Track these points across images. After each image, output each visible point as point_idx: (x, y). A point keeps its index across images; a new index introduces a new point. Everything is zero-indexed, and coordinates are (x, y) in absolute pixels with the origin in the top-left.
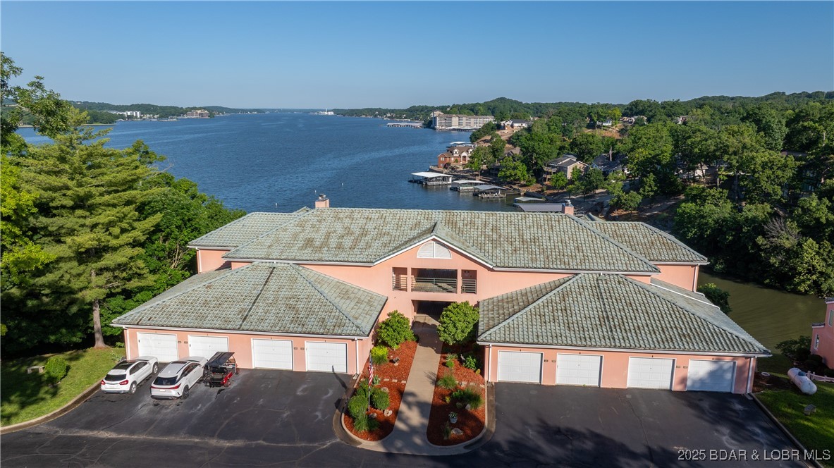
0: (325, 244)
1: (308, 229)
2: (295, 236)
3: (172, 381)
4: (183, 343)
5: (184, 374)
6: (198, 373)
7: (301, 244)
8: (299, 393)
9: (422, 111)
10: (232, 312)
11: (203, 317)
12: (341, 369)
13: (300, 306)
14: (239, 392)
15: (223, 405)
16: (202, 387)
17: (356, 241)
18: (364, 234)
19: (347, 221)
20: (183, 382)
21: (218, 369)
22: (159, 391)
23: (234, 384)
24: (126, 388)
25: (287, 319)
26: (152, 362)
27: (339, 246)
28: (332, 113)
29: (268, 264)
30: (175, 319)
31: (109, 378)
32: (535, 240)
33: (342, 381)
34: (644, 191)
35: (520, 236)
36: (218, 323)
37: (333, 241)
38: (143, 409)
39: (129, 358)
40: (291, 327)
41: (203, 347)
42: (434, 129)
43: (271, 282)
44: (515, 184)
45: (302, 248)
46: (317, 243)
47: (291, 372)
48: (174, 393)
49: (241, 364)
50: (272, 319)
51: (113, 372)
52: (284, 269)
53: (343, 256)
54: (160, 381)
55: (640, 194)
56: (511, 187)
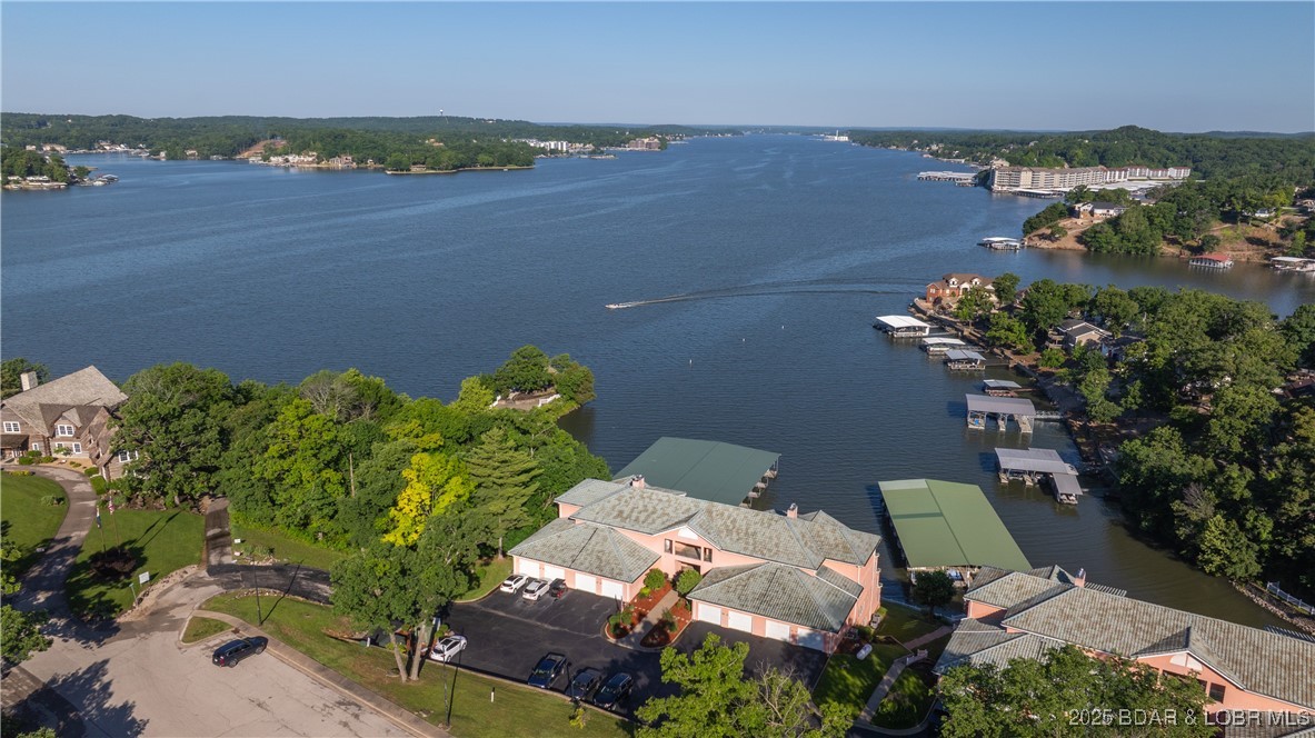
0: (629, 516)
1: (623, 503)
2: (614, 507)
3: (533, 592)
4: (542, 568)
5: (539, 588)
6: (547, 588)
7: (615, 514)
8: (593, 608)
9: (987, 145)
10: (567, 556)
11: (553, 557)
12: (619, 598)
13: (604, 558)
14: (566, 602)
15: (556, 607)
16: (548, 596)
17: (648, 516)
18: (653, 513)
19: (647, 500)
20: (538, 593)
21: (557, 586)
22: (527, 596)
23: (563, 597)
24: (512, 591)
25: (595, 565)
26: (525, 578)
27: (637, 520)
28: (845, 139)
29: (595, 525)
30: (539, 555)
31: (505, 585)
32: (754, 534)
33: (616, 603)
34: (1126, 402)
35: (747, 529)
36: (559, 562)
37: (635, 515)
38: (518, 604)
39: (515, 573)
40: (595, 571)
41: (553, 573)
42: (990, 189)
43: (593, 538)
44: (1009, 349)
45: (615, 518)
46: (625, 515)
47: (594, 595)
48: (533, 598)
49: (569, 585)
50: (587, 564)
51: (507, 582)
52: (602, 531)
53: (637, 527)
54: (527, 591)
55: (1120, 405)
56: (1002, 352)
